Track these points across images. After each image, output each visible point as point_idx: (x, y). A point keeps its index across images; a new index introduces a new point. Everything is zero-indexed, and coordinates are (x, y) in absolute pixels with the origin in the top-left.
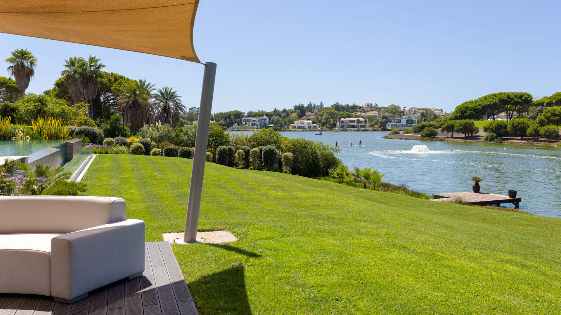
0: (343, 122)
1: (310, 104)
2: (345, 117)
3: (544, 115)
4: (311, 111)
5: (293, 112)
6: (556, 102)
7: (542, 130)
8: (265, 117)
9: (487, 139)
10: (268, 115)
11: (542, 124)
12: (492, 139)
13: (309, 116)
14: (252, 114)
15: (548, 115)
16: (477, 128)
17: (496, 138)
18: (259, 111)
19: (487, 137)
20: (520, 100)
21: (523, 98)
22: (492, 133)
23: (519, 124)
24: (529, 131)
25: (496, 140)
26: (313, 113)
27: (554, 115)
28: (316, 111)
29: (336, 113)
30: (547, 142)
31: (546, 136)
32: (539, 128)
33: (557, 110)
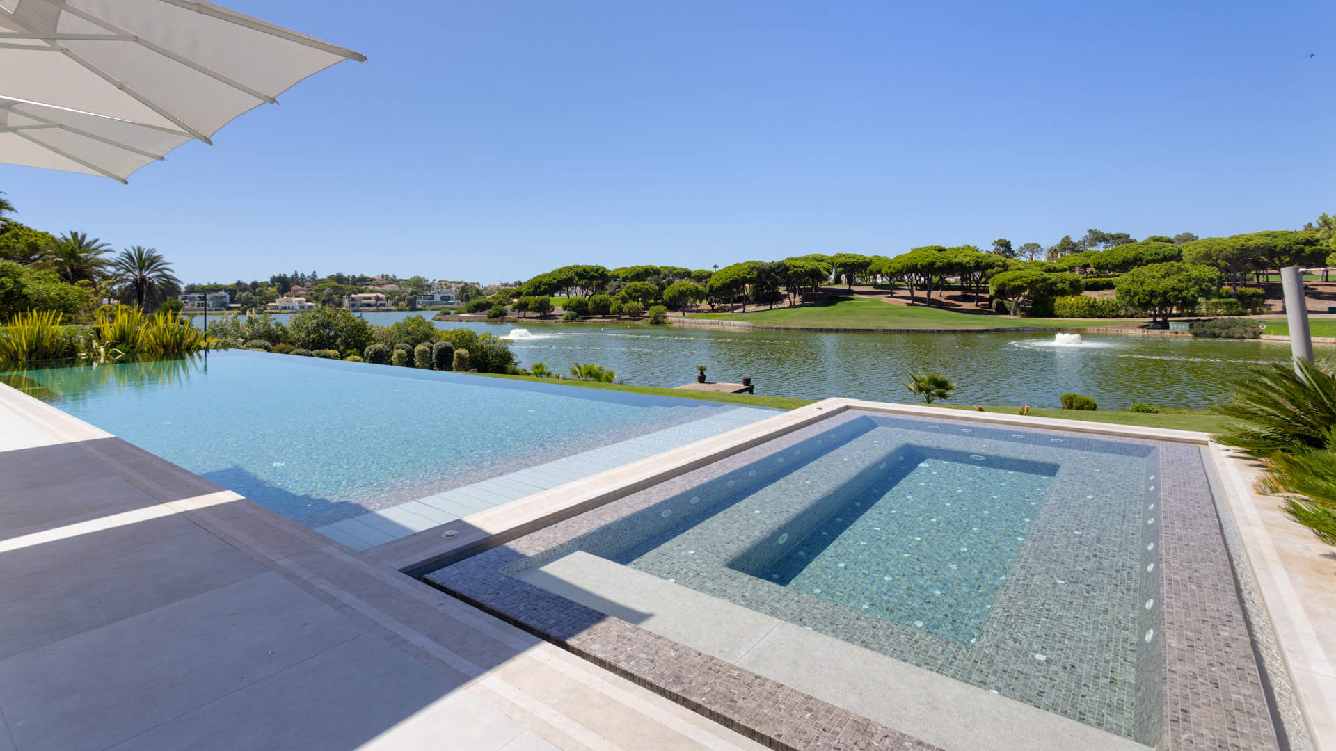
0: (353, 299)
1: (296, 274)
2: (355, 293)
3: (626, 292)
4: (298, 284)
5: (269, 286)
6: (632, 277)
7: (626, 307)
8: (223, 293)
9: (567, 319)
10: (227, 289)
11: (624, 300)
12: (573, 318)
13: (297, 291)
14: (196, 289)
15: (630, 291)
16: (552, 306)
17: (579, 317)
18: (209, 284)
19: (568, 316)
21: (600, 272)
22: (572, 312)
23: (601, 301)
24: (612, 309)
25: (577, 319)
26: (303, 286)
27: (636, 290)
28: (308, 284)
29: (341, 287)
30: (631, 319)
31: (629, 313)
32: (622, 305)
33: (636, 286)
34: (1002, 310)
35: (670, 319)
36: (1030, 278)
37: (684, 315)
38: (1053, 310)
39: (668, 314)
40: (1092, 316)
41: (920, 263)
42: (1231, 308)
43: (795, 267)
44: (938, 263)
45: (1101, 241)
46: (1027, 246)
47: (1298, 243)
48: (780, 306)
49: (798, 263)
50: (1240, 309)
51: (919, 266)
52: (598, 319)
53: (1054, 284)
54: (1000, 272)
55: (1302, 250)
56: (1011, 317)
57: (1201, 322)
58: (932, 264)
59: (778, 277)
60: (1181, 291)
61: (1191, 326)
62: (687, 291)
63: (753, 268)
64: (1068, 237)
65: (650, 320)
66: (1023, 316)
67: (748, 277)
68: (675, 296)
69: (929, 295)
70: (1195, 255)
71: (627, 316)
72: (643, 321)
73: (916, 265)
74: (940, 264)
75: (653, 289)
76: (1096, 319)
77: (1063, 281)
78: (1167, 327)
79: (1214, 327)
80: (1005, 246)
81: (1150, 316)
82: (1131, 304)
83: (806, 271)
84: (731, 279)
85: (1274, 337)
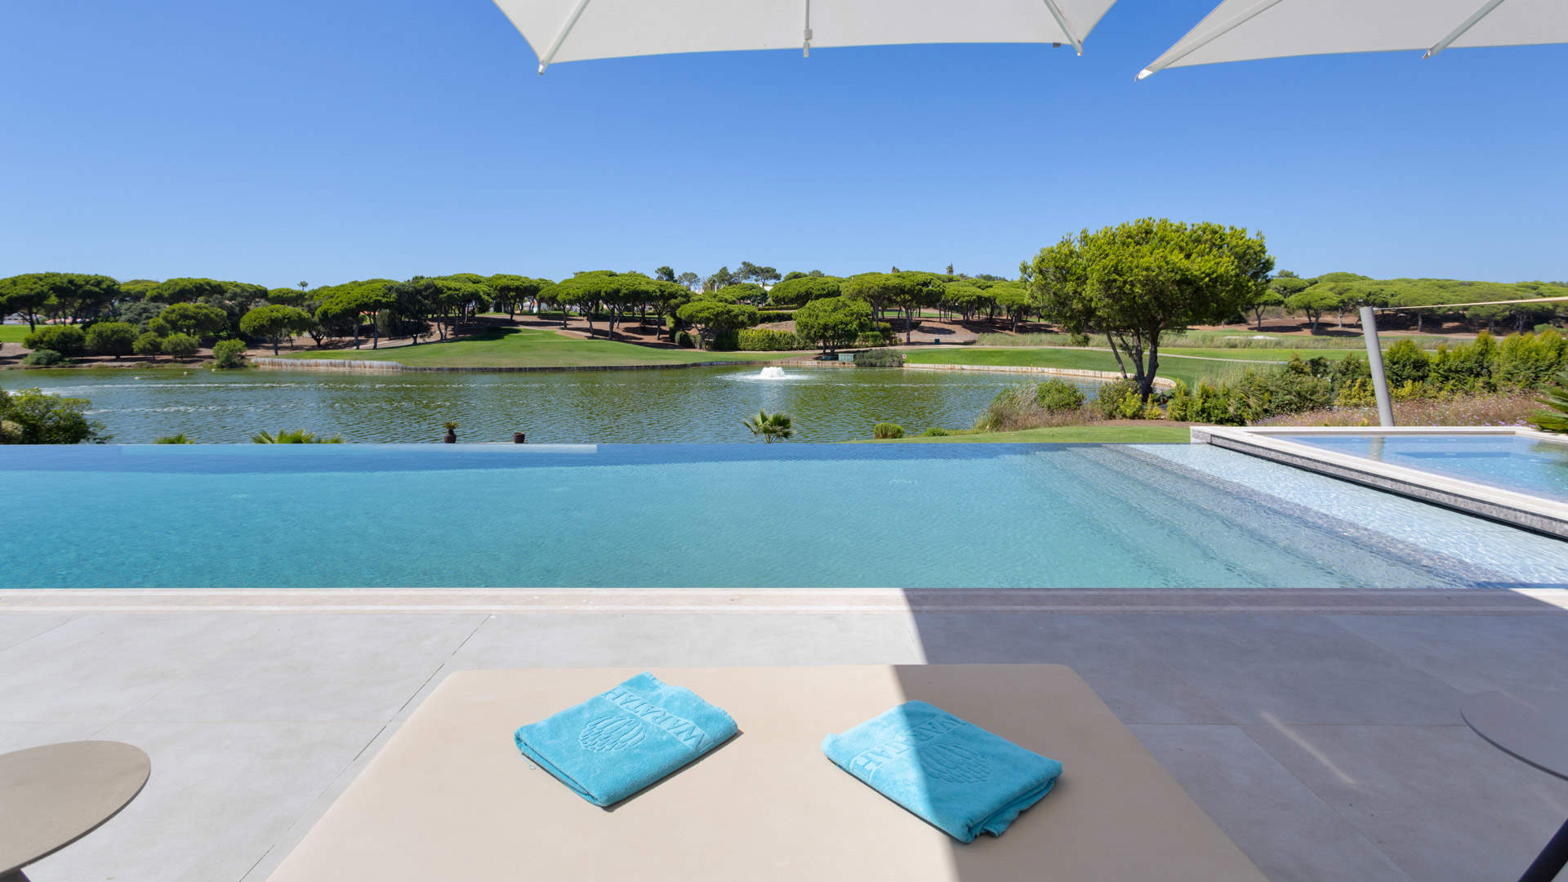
3: (165, 318)
7: (167, 342)
9: (37, 362)
11: (161, 332)
12: (51, 362)
15: (173, 316)
17: (61, 359)
19: (39, 359)
20: (97, 289)
21: (104, 286)
22: (50, 352)
23: (114, 332)
24: (136, 345)
25: (61, 364)
27: (185, 316)
30: (176, 362)
31: (175, 352)
32: (159, 340)
33: (186, 310)
34: (687, 343)
35: (253, 360)
36: (716, 309)
37: (277, 354)
38: (737, 342)
39: (249, 352)
40: (771, 349)
41: (605, 289)
42: (875, 340)
43: (450, 289)
44: (624, 291)
45: (753, 274)
46: (685, 275)
47: (918, 284)
48: (427, 340)
49: (453, 285)
50: (882, 341)
51: (603, 293)
52: (107, 362)
53: (736, 316)
54: (684, 303)
55: (921, 290)
56: (697, 350)
57: (861, 354)
58: (617, 291)
59: (427, 301)
60: (847, 325)
61: (854, 357)
62: (284, 318)
63: (390, 289)
64: (725, 269)
65: (215, 362)
66: (707, 349)
67: (384, 300)
68: (263, 326)
69: (612, 327)
70: (851, 291)
71: (170, 357)
72: (200, 363)
73: (600, 292)
74: (626, 292)
75: (217, 315)
76: (775, 352)
77: (743, 313)
78: (837, 359)
79: (871, 357)
80: (668, 274)
81: (819, 348)
82: (808, 337)
83: (463, 295)
84: (358, 302)
85: (913, 365)
